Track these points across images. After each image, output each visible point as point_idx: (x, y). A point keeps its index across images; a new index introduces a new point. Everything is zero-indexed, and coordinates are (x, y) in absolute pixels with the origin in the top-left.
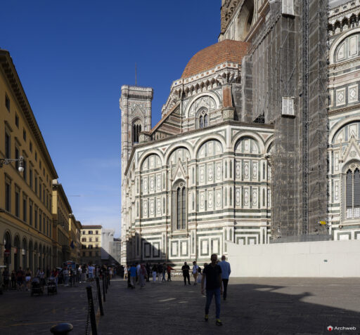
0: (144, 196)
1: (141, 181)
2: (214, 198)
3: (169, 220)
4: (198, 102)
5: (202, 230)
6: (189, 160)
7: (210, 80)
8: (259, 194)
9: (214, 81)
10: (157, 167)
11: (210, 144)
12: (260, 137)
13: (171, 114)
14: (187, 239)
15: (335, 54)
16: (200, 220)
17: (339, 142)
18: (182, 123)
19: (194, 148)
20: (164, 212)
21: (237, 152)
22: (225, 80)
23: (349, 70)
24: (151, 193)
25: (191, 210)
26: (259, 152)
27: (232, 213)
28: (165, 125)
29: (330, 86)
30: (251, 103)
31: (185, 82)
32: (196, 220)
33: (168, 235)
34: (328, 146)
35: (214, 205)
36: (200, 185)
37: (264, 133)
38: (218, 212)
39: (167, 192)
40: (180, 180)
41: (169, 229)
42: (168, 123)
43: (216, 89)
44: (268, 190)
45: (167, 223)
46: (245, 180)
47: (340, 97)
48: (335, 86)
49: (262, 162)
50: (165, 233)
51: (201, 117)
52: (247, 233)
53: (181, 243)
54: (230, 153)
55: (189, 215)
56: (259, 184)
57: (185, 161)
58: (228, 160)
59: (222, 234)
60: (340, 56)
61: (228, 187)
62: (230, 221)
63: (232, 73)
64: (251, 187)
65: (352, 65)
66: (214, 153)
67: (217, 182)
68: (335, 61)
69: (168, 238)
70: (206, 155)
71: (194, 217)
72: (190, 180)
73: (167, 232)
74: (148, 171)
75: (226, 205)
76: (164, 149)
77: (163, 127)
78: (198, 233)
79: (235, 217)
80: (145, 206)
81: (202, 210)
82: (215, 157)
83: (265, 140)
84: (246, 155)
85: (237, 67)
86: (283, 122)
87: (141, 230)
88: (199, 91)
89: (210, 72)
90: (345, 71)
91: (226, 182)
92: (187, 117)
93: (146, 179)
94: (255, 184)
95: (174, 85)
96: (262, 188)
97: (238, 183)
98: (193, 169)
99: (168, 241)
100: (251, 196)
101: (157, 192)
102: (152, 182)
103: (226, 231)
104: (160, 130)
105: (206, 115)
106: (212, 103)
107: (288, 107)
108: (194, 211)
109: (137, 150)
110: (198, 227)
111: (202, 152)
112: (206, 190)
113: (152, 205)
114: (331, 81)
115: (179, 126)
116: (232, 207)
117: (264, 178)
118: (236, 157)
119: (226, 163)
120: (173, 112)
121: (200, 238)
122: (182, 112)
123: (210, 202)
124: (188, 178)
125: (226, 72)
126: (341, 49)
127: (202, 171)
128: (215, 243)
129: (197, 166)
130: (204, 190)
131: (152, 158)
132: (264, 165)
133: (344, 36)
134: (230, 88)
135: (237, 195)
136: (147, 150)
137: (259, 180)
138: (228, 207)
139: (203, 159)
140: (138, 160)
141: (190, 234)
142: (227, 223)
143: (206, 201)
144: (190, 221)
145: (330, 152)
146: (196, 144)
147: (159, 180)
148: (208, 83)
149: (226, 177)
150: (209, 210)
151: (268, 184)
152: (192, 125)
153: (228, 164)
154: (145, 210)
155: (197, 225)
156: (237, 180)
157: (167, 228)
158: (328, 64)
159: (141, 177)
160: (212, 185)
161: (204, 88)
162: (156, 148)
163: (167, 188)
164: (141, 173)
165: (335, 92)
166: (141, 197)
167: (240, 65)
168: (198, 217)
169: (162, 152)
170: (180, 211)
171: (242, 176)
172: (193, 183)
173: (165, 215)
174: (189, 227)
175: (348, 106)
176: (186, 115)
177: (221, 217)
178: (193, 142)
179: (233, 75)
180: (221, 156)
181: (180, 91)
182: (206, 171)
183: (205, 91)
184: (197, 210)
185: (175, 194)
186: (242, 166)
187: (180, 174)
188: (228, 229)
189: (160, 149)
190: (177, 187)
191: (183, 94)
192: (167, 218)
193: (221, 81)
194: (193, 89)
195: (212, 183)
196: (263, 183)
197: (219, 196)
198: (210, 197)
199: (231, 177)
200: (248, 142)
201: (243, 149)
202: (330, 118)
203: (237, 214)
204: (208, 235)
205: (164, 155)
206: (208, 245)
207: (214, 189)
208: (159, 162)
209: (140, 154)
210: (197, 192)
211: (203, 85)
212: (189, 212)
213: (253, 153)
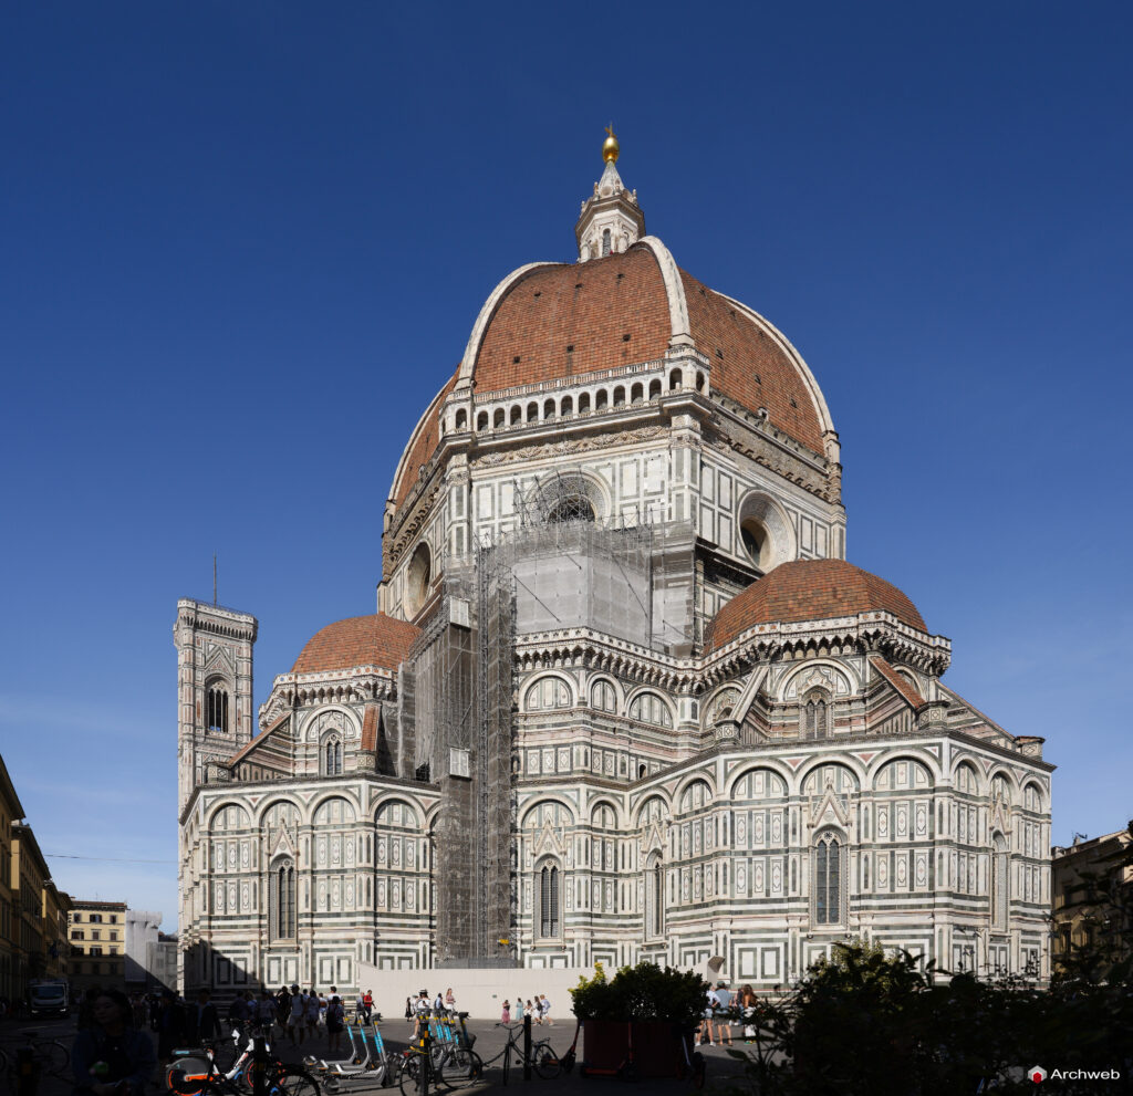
0: (218, 876)
1: (211, 849)
2: (343, 892)
3: (264, 922)
4: (323, 718)
5: (322, 941)
6: (300, 824)
7: (344, 687)
8: (418, 891)
9: (350, 691)
10: (242, 828)
11: (336, 805)
12: (419, 803)
13: (272, 733)
14: (296, 955)
15: (525, 699)
16: (317, 925)
17: (530, 826)
18: (295, 749)
19: (308, 806)
20: (255, 908)
21: (379, 822)
22: (370, 693)
23: (543, 726)
24: (229, 871)
25: (303, 908)
26: (418, 826)
27: (371, 919)
28: (259, 752)
29: (521, 744)
30: (413, 739)
31: (299, 681)
32: (312, 925)
33: (263, 947)
34: (516, 831)
35: (343, 903)
36: (319, 868)
37: (425, 797)
38: (349, 915)
39: (260, 874)
40: (283, 857)
41: (265, 937)
42: (267, 748)
43: (354, 704)
44: (431, 885)
45: (260, 926)
46: (393, 868)
47: (533, 761)
48: (527, 745)
49: (422, 841)
50: (257, 944)
51: (329, 744)
52: (396, 950)
53: (286, 961)
54: (367, 824)
55: (299, 916)
56: (418, 875)
57: (294, 824)
58: (364, 836)
59: (354, 949)
60: (533, 704)
61: (364, 877)
62: (367, 930)
63: (380, 684)
64: (403, 879)
65: (548, 721)
66: (342, 820)
67: (346, 866)
68: (526, 709)
69: (261, 952)
70: (329, 820)
71: (309, 920)
72: (302, 859)
73: (261, 942)
74: (224, 833)
75: (361, 905)
76: (254, 800)
77: (256, 755)
78: (315, 946)
79: (376, 924)
80: (219, 893)
81: (321, 909)
82: (343, 826)
83: (427, 808)
84: (395, 828)
85: (389, 676)
86: (452, 785)
87: (211, 935)
88: (326, 700)
89: (344, 675)
90: (539, 727)
91: (361, 869)
92: (303, 741)
93: (220, 846)
94: (411, 874)
95: (278, 681)
96: (422, 882)
97: (382, 871)
98: (307, 841)
99: (262, 957)
100: (403, 893)
101: (243, 871)
102: (233, 853)
103: (360, 947)
104: (250, 759)
105: (338, 743)
106: (349, 727)
107: (459, 763)
108: (309, 910)
109: (202, 794)
110: (316, 936)
111: (323, 814)
112: (329, 877)
113: (232, 893)
114: (521, 737)
115: (289, 755)
116: (371, 909)
117: (425, 866)
118: (378, 831)
119: (361, 839)
120: (277, 729)
121: (318, 955)
122: (295, 730)
123: (335, 897)
124: (298, 854)
125: (371, 683)
126: (534, 694)
127: (321, 846)
128: (344, 964)
129: (313, 836)
130: (325, 876)
131: (232, 812)
132: (425, 846)
133: (537, 677)
134: (378, 707)
135: (381, 889)
136: (222, 796)
137: (418, 869)
138: (363, 908)
139: (325, 827)
140: (206, 811)
141: (301, 947)
142: (362, 934)
143: (329, 896)
144: (301, 925)
145: (519, 840)
146: (312, 800)
147: (246, 852)
148: (340, 692)
149: (361, 861)
150: (333, 910)
151: (431, 876)
152: (313, 756)
153: (364, 842)
154: (219, 901)
155: (313, 933)
156: (379, 867)
157: (261, 934)
158: (517, 710)
159: (211, 841)
160: (338, 871)
161: (334, 698)
162: (241, 796)
163: (260, 867)
164: (210, 834)
165: (526, 753)
166: (210, 876)
167: (394, 673)
168: (316, 920)
169: (250, 804)
170: (285, 908)
171: (389, 861)
172: (307, 863)
173: (256, 912)
174: (301, 936)
175: (543, 778)
176: (303, 737)
177: (353, 924)
178: (306, 797)
179: (384, 688)
180: (353, 825)
181: (290, 693)
182: (329, 846)
183: (335, 704)
184: (314, 908)
185: (275, 878)
186: (389, 845)
187: (283, 847)
188: (364, 944)
189: (248, 798)
190: (280, 867)
191: (297, 701)
192: (261, 917)
193: (362, 693)
194: (313, 695)
195: (338, 867)
196: (424, 874)
197: (350, 888)
198: (336, 889)
199: (369, 861)
200: (398, 809)
201: (391, 818)
202: (519, 790)
203: (379, 920)
204: (332, 950)
205: (255, 810)
206: (332, 968)
207: (342, 877)
208: (245, 820)
209: (209, 801)
210: (314, 880)
211: (331, 693)
212: (300, 911)
213: (408, 826)
